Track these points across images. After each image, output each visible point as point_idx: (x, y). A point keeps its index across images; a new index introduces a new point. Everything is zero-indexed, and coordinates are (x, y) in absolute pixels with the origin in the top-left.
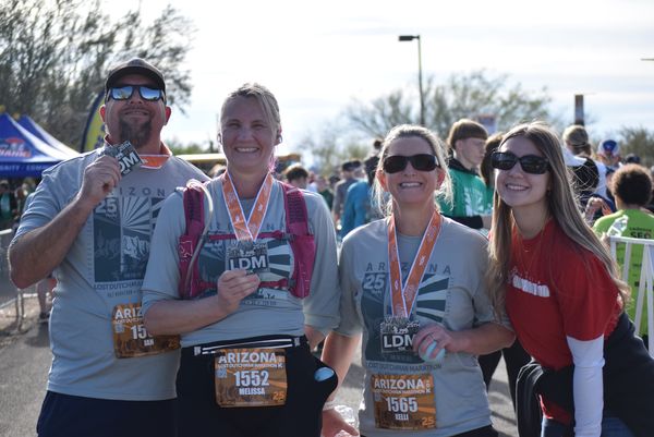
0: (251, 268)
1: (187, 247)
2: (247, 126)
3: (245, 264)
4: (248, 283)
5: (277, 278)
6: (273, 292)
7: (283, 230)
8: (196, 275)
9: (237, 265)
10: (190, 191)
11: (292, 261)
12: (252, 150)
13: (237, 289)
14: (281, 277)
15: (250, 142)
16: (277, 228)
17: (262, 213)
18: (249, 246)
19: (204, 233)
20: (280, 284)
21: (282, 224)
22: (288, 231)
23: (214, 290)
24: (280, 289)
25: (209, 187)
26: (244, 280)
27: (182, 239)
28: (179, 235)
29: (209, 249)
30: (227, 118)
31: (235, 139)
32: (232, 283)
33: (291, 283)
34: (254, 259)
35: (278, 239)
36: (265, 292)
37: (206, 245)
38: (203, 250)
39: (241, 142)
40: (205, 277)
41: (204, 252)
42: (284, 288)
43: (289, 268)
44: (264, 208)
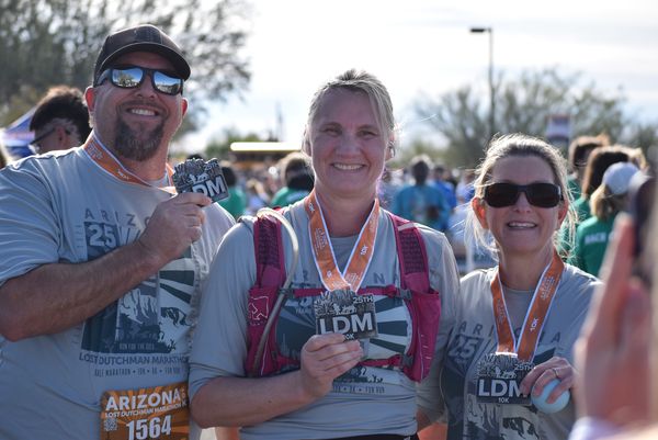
0: (350, 331)
1: (260, 305)
2: (351, 133)
3: (341, 325)
4: (347, 354)
5: (388, 354)
6: (380, 373)
7: (397, 285)
8: (272, 346)
9: (330, 327)
10: (261, 223)
11: (410, 330)
12: (355, 167)
13: (331, 363)
14: (393, 353)
15: (354, 157)
16: (388, 281)
17: (365, 258)
18: (346, 298)
19: (286, 286)
20: (392, 362)
21: (395, 276)
22: (404, 285)
23: (296, 365)
24: (390, 369)
25: (288, 216)
26: (341, 348)
27: (252, 292)
28: (248, 286)
29: (292, 310)
30: (322, 121)
31: (334, 150)
32: (324, 354)
33: (407, 361)
34: (355, 318)
35: (391, 297)
36: (369, 372)
37: (289, 303)
38: (283, 310)
39: (342, 156)
40: (285, 350)
41: (285, 314)
42: (395, 368)
43: (405, 341)
44: (369, 250)
